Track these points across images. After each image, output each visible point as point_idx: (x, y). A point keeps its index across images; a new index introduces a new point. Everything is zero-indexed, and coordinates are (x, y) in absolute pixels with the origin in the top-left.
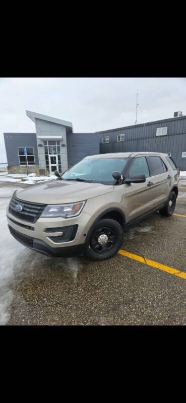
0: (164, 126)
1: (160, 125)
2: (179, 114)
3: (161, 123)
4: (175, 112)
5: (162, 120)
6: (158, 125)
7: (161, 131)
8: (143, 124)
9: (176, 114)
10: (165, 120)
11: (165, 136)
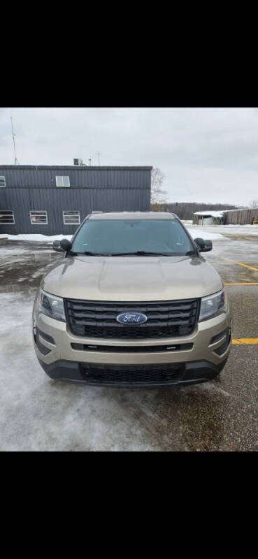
0: (65, 175)
1: (59, 172)
2: (79, 162)
3: (61, 170)
4: (76, 158)
5: (61, 167)
6: (56, 171)
7: (62, 181)
8: (34, 167)
9: (76, 161)
10: (65, 167)
11: (67, 188)
